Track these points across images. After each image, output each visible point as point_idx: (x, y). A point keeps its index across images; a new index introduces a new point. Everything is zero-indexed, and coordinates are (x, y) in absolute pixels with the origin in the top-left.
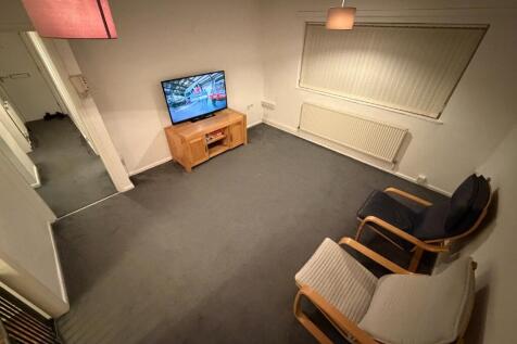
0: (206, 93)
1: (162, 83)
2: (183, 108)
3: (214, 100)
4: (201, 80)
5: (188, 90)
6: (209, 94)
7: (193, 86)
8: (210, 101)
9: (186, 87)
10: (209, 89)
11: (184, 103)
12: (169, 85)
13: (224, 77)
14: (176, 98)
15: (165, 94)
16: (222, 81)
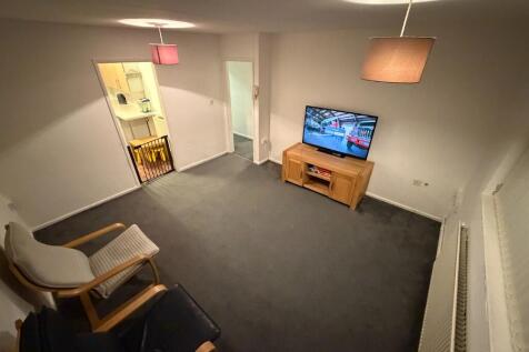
0: (344, 132)
1: (307, 107)
2: (315, 134)
3: (350, 143)
4: (344, 117)
5: (327, 121)
6: (347, 133)
7: (332, 119)
8: (345, 142)
9: (325, 118)
10: (349, 128)
11: (318, 130)
12: (312, 110)
13: (374, 124)
14: (313, 123)
15: (306, 116)
16: (371, 128)
